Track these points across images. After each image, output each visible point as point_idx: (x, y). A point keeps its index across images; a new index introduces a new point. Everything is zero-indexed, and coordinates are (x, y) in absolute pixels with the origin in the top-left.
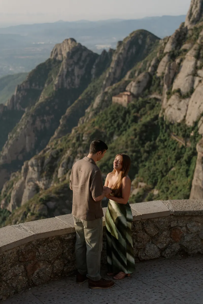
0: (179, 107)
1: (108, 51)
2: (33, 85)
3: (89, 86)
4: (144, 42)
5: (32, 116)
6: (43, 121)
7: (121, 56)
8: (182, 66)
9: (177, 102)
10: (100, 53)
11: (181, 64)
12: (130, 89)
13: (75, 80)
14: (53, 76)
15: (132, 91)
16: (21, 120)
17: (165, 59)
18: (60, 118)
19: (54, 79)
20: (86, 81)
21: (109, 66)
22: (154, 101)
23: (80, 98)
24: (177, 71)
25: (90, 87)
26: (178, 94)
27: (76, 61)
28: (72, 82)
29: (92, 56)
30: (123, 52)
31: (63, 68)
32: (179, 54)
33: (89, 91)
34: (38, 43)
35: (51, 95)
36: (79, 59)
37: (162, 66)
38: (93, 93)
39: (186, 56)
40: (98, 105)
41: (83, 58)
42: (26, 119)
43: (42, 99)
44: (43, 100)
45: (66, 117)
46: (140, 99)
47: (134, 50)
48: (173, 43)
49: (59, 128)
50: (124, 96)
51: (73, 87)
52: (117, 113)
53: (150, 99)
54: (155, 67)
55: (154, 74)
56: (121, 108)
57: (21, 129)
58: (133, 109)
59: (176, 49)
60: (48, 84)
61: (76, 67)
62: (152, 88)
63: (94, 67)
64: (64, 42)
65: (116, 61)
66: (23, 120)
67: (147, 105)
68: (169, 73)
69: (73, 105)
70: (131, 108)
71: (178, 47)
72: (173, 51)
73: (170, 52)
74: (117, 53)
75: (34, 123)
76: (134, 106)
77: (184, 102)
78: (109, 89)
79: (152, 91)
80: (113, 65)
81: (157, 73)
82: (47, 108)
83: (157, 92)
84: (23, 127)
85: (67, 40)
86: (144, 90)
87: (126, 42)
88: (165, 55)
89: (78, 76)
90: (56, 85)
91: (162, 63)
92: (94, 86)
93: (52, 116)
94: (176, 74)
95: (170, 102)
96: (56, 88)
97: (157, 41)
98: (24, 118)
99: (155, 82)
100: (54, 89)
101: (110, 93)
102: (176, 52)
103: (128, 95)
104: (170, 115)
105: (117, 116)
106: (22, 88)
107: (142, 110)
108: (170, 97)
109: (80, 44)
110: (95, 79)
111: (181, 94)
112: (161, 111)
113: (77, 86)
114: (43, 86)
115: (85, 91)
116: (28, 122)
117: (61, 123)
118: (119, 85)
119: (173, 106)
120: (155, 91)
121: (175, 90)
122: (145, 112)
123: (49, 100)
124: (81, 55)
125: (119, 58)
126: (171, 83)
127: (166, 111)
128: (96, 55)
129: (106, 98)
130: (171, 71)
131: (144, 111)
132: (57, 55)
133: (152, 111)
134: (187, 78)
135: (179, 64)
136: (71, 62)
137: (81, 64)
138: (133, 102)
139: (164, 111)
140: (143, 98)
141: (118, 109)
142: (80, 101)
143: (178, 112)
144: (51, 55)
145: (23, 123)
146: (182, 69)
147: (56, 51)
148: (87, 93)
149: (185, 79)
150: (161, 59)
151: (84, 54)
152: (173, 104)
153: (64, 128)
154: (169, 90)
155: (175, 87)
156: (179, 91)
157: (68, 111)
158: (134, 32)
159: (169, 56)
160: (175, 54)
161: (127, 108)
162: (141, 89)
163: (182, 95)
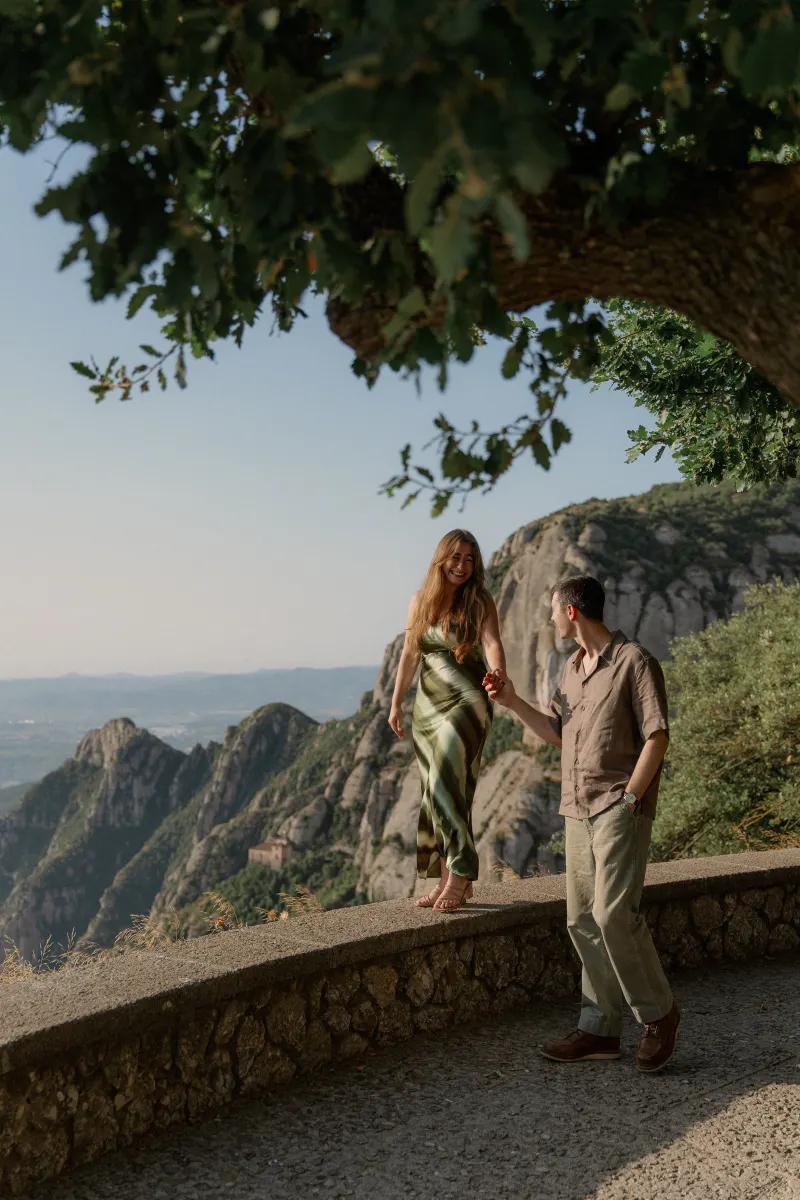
0: (400, 872)
1: (205, 746)
2: (34, 819)
3: (165, 821)
4: (284, 728)
5: (36, 890)
6: (59, 902)
7: (235, 758)
8: (401, 787)
9: (394, 860)
10: (188, 750)
11: (399, 785)
12: (287, 833)
13: (133, 808)
14: (79, 800)
15: (291, 837)
16: (8, 900)
17: (360, 771)
18: (101, 894)
19: (82, 807)
20: (157, 809)
21: (210, 777)
22: (339, 857)
23: (145, 848)
24: (391, 798)
25: (168, 824)
26: (395, 844)
27: (136, 767)
28: (127, 814)
29: (172, 757)
30: (240, 748)
31: (106, 784)
32: (387, 761)
33: (164, 835)
34: (21, 722)
35: (80, 841)
36: (143, 764)
37: (354, 785)
38: (174, 838)
39: (410, 768)
40: (197, 866)
41: (151, 761)
42: (21, 898)
43: (55, 850)
44: (60, 854)
45: (114, 891)
46: (310, 854)
47: (263, 746)
48: (374, 740)
49: (99, 916)
50: (274, 848)
51: (129, 824)
52: (261, 882)
53: (331, 854)
54: (339, 788)
55: (337, 802)
56: (268, 873)
57: (10, 919)
58: (294, 875)
59: (380, 751)
60: (68, 819)
61: (136, 781)
62: (332, 831)
63: (176, 780)
64: (106, 726)
65: (225, 768)
66: (13, 897)
67: (326, 869)
68: (377, 800)
69: (130, 864)
70: (289, 874)
71: (384, 749)
72: (375, 757)
73: (369, 757)
74: (227, 750)
75: (38, 907)
76: (295, 870)
77: (410, 861)
78: (220, 831)
79: (332, 837)
80: (218, 776)
81: (342, 799)
82: (70, 871)
83: (345, 839)
84: (14, 915)
85: (116, 721)
86: (318, 833)
87: (246, 729)
88: (358, 763)
89: (140, 800)
90: (90, 820)
91: (351, 780)
92: (177, 823)
93: (81, 891)
94: (390, 805)
95: (380, 860)
96: (91, 827)
97: (312, 726)
98: (16, 894)
99: (339, 819)
100: (86, 828)
101: (222, 839)
102: (381, 757)
103: (283, 846)
104: (381, 888)
105: (261, 892)
106: (8, 827)
107: (313, 877)
108: (379, 851)
109: (146, 733)
110: (177, 805)
111: (402, 845)
112: (361, 880)
113: (137, 823)
114: (57, 821)
115: (157, 833)
116: (26, 902)
117: (103, 906)
118: (242, 822)
119: (387, 870)
120: (340, 838)
121: (389, 836)
122: (321, 880)
123: (74, 854)
124: (147, 754)
125: (231, 763)
126: (380, 822)
127: (371, 880)
128: (179, 757)
129: (215, 851)
130: (380, 797)
131: (317, 879)
132: (90, 753)
133: (337, 880)
134: (414, 812)
135: (394, 783)
136: (126, 769)
137: (148, 774)
138: (293, 861)
139: (367, 879)
140: (314, 850)
141: (262, 876)
142: (146, 855)
143: (398, 882)
144: (78, 754)
145: (13, 906)
146: (403, 794)
147: (90, 746)
148: (160, 839)
149: (411, 814)
150: (350, 771)
151: (155, 752)
152: (387, 866)
153: (110, 918)
154: (376, 836)
155: (389, 830)
156: (398, 838)
157: (119, 879)
158: (262, 707)
159: (366, 765)
160: (379, 762)
161: (281, 872)
162: (311, 832)
163: (406, 847)
